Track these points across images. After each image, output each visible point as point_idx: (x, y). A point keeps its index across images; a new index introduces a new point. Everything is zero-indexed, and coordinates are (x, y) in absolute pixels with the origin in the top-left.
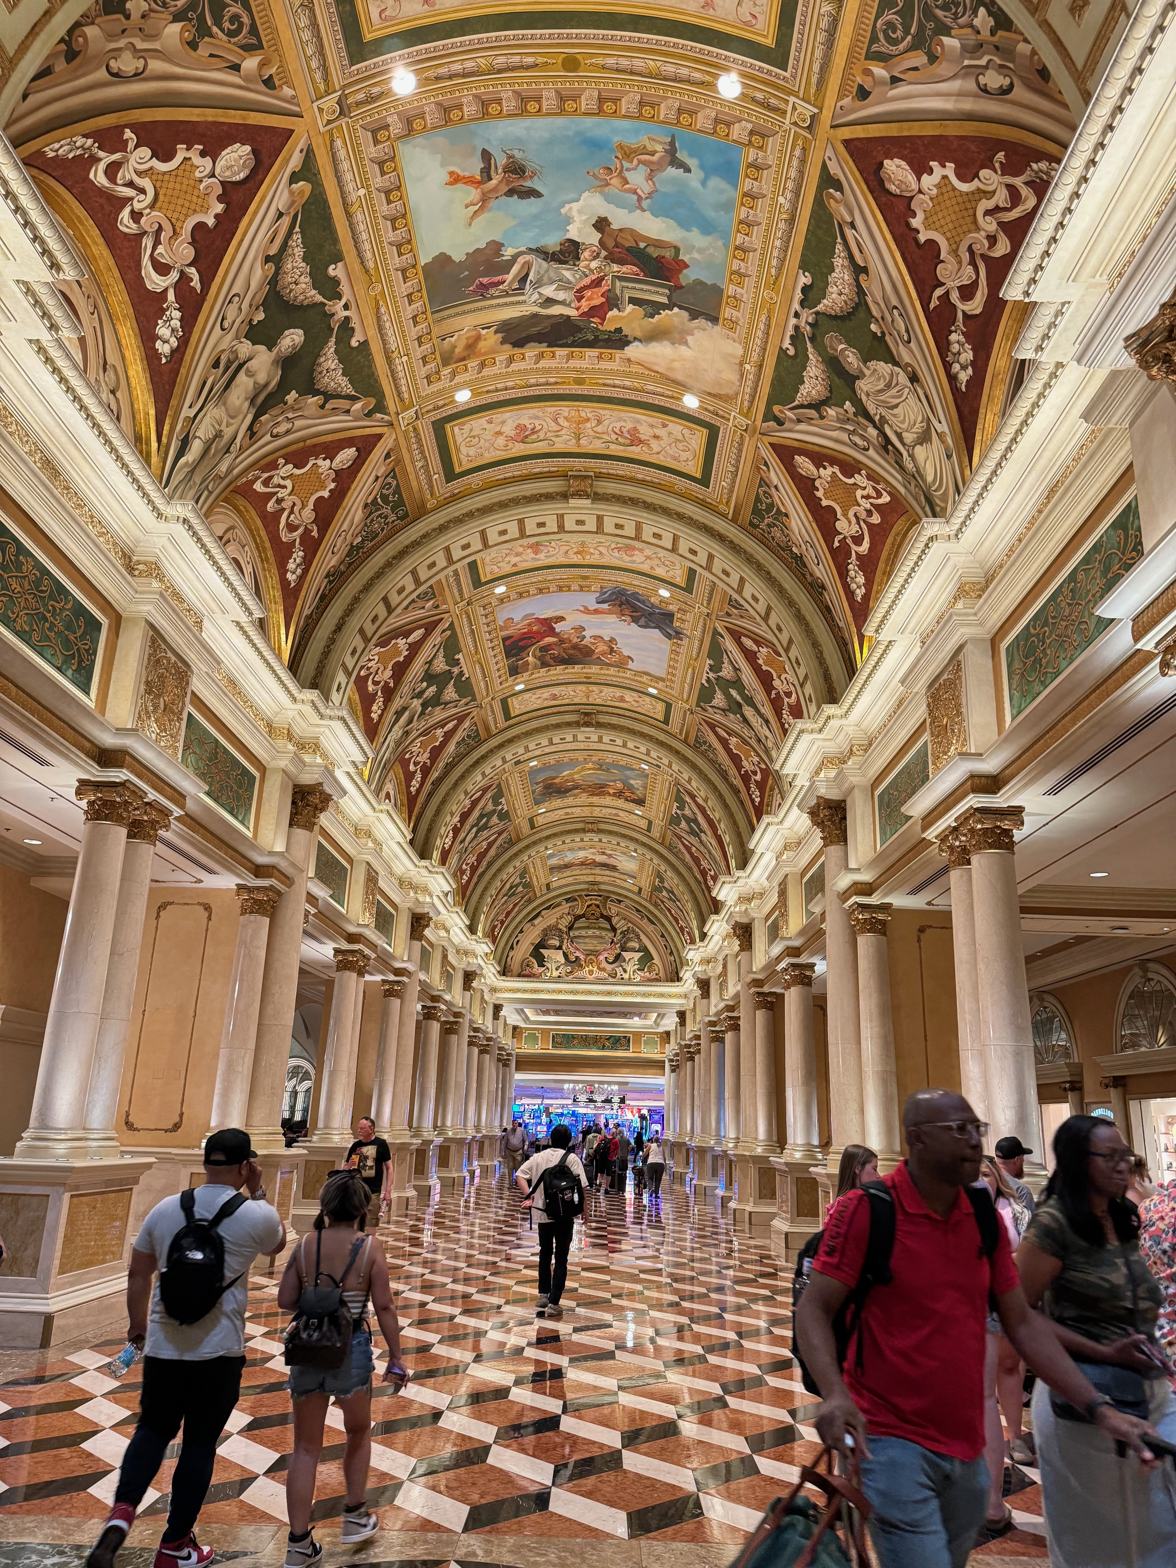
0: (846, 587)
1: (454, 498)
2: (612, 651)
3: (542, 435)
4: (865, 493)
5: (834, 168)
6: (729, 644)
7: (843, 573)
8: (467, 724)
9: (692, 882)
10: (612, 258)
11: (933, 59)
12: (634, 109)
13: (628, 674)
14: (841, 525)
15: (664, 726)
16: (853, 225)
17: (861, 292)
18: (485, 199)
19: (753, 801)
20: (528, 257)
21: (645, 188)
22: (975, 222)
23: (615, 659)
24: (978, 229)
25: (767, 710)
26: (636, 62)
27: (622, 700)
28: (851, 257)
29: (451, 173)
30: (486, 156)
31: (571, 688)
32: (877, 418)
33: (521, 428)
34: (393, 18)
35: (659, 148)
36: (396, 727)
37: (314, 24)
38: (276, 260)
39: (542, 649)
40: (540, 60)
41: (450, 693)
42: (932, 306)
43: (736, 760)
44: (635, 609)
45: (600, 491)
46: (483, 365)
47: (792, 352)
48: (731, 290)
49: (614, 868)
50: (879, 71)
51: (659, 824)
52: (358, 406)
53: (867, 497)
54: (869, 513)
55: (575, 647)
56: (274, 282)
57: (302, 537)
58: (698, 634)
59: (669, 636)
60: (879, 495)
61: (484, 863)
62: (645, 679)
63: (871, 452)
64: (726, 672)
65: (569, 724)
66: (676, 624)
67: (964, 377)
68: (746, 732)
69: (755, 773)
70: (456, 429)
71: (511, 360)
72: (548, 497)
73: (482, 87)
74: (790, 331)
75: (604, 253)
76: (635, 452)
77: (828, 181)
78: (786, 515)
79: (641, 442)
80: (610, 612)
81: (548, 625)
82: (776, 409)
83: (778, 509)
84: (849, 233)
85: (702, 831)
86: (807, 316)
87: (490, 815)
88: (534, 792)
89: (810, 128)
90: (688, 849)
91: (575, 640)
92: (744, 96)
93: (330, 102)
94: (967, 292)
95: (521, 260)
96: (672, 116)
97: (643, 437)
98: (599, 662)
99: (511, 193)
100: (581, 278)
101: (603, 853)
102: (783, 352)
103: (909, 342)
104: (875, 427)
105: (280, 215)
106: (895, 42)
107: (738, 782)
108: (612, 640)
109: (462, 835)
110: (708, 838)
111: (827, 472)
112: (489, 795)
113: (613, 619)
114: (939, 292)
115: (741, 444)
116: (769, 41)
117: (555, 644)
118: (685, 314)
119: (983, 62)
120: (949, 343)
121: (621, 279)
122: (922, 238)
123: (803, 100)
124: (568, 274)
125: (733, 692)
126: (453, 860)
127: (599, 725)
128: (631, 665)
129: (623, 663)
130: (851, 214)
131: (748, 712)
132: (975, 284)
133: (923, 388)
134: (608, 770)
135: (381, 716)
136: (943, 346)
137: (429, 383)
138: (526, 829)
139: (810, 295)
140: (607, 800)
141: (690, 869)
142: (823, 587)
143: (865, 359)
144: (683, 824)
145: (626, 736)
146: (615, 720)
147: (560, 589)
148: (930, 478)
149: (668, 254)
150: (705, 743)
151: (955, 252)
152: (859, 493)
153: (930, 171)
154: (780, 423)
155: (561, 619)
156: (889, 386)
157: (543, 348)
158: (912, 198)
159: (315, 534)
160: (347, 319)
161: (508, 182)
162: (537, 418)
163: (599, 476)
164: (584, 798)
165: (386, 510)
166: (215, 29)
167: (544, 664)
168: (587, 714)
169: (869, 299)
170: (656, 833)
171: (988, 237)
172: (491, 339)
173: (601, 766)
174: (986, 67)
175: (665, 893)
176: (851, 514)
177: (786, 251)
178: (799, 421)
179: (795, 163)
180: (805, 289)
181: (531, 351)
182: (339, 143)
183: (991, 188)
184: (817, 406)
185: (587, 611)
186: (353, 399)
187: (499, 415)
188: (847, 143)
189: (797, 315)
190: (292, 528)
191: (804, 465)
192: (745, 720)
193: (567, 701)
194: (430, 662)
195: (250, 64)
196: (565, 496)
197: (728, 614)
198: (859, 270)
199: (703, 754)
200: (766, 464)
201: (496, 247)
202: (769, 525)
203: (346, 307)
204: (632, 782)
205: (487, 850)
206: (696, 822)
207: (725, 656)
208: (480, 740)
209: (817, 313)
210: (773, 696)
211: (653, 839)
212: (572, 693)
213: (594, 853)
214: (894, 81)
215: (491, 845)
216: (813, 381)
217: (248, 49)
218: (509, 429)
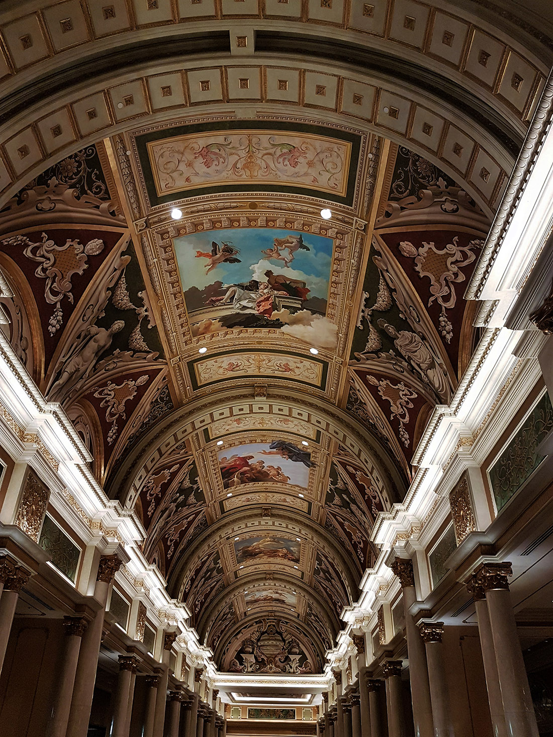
0: (399, 440)
1: (198, 398)
3: (241, 367)
4: (404, 393)
5: (376, 247)
6: (340, 469)
7: (397, 433)
8: (200, 516)
9: (328, 610)
10: (274, 288)
11: (419, 199)
12: (282, 224)
13: (288, 486)
14: (393, 408)
15: (308, 516)
16: (387, 271)
17: (393, 300)
18: (214, 263)
19: (360, 560)
20: (234, 288)
21: (289, 257)
22: (447, 267)
24: (449, 270)
25: (363, 506)
26: (282, 205)
27: (285, 501)
28: (387, 285)
29: (198, 252)
30: (214, 245)
31: (257, 494)
32: (407, 357)
33: (231, 364)
34: (171, 187)
35: (295, 240)
36: (161, 519)
37: (135, 190)
38: (113, 290)
39: (241, 474)
40: (239, 204)
41: (192, 499)
42: (429, 305)
43: (349, 535)
44: (290, 451)
45: (270, 393)
46: (213, 336)
47: (361, 328)
48: (331, 301)
49: (283, 602)
50: (395, 205)
51: (308, 574)
52: (150, 355)
53: (406, 395)
54: (407, 403)
55: (259, 472)
56: (110, 299)
57: (117, 419)
58: (323, 464)
59: (309, 466)
60: (412, 394)
61: (208, 600)
62: (297, 489)
63: (405, 373)
64: (340, 485)
65: (256, 515)
66: (312, 459)
67: (449, 337)
68: (353, 519)
69: (360, 543)
70: (199, 365)
71: (226, 334)
72: (245, 396)
73: (214, 216)
74: (360, 319)
75: (270, 286)
76: (287, 374)
77: (374, 252)
78: (365, 404)
79: (290, 370)
80: (277, 453)
81: (244, 461)
82: (356, 354)
83: (360, 401)
84: (385, 274)
85: (332, 578)
86: (368, 311)
87: (212, 570)
88: (237, 556)
89: (364, 230)
90: (325, 590)
91: (259, 468)
92: (333, 218)
93: (142, 222)
94: (446, 298)
95: (231, 289)
96: (300, 227)
97: (291, 368)
98: (272, 480)
99: (226, 261)
100: (259, 297)
101: (277, 593)
102: (357, 328)
103: (419, 321)
104: (406, 361)
105: (115, 270)
106: (402, 193)
107: (350, 548)
108: (279, 468)
109: (196, 583)
110: (336, 582)
111: (383, 383)
112: (211, 558)
113: (279, 456)
114: (432, 299)
115: (340, 370)
116: (344, 195)
117: (248, 470)
118: (310, 312)
119: (443, 199)
120: (440, 322)
121: (278, 297)
122: (422, 275)
123: (360, 218)
124: (253, 295)
125: (345, 496)
126: (191, 599)
127: (273, 515)
129: (284, 481)
130: (386, 266)
131: (353, 507)
132: (450, 295)
133: (429, 343)
134: (278, 542)
135: (153, 514)
136: (437, 323)
137: (186, 344)
138: (232, 579)
139: (369, 302)
140: (278, 560)
141: (327, 602)
142: (387, 440)
143: (398, 330)
144: (322, 574)
145: (287, 522)
146: (281, 512)
147: (251, 442)
148: (437, 385)
149: (300, 286)
150: (331, 525)
151: (438, 281)
152: (401, 393)
153: (423, 246)
154: (358, 360)
155: (252, 457)
156: (411, 342)
157: (242, 328)
158: (415, 258)
159: (124, 417)
160: (147, 316)
161: (225, 256)
162: (239, 359)
163: (270, 386)
164: (265, 559)
165: (162, 405)
166: (89, 191)
167: (243, 482)
168: (266, 509)
169: (398, 303)
170: (306, 580)
171: (454, 274)
172: (217, 324)
173: (274, 539)
174: (445, 201)
175: (313, 617)
176: (398, 403)
177: (356, 283)
178: (368, 359)
179: (358, 245)
180: (366, 300)
181: (236, 330)
182: (145, 239)
183: (454, 252)
184: (376, 352)
185: (265, 453)
186: (148, 352)
187: (220, 359)
188: (382, 236)
189: (363, 311)
190: (112, 415)
191: (372, 380)
192: (352, 512)
193: (255, 502)
194: (182, 483)
195: (104, 205)
196: (253, 396)
197: (339, 454)
198: (391, 291)
199: (330, 532)
200: (353, 380)
201: (219, 284)
202: (356, 409)
203: (146, 311)
204: (292, 549)
205: (210, 592)
206: (328, 572)
207: (339, 476)
208: (207, 525)
209: (373, 310)
210: (366, 498)
211: (305, 584)
212: (258, 497)
213: (271, 593)
214: (402, 209)
215: (212, 589)
216: (373, 341)
217: (104, 199)
218: (225, 365)
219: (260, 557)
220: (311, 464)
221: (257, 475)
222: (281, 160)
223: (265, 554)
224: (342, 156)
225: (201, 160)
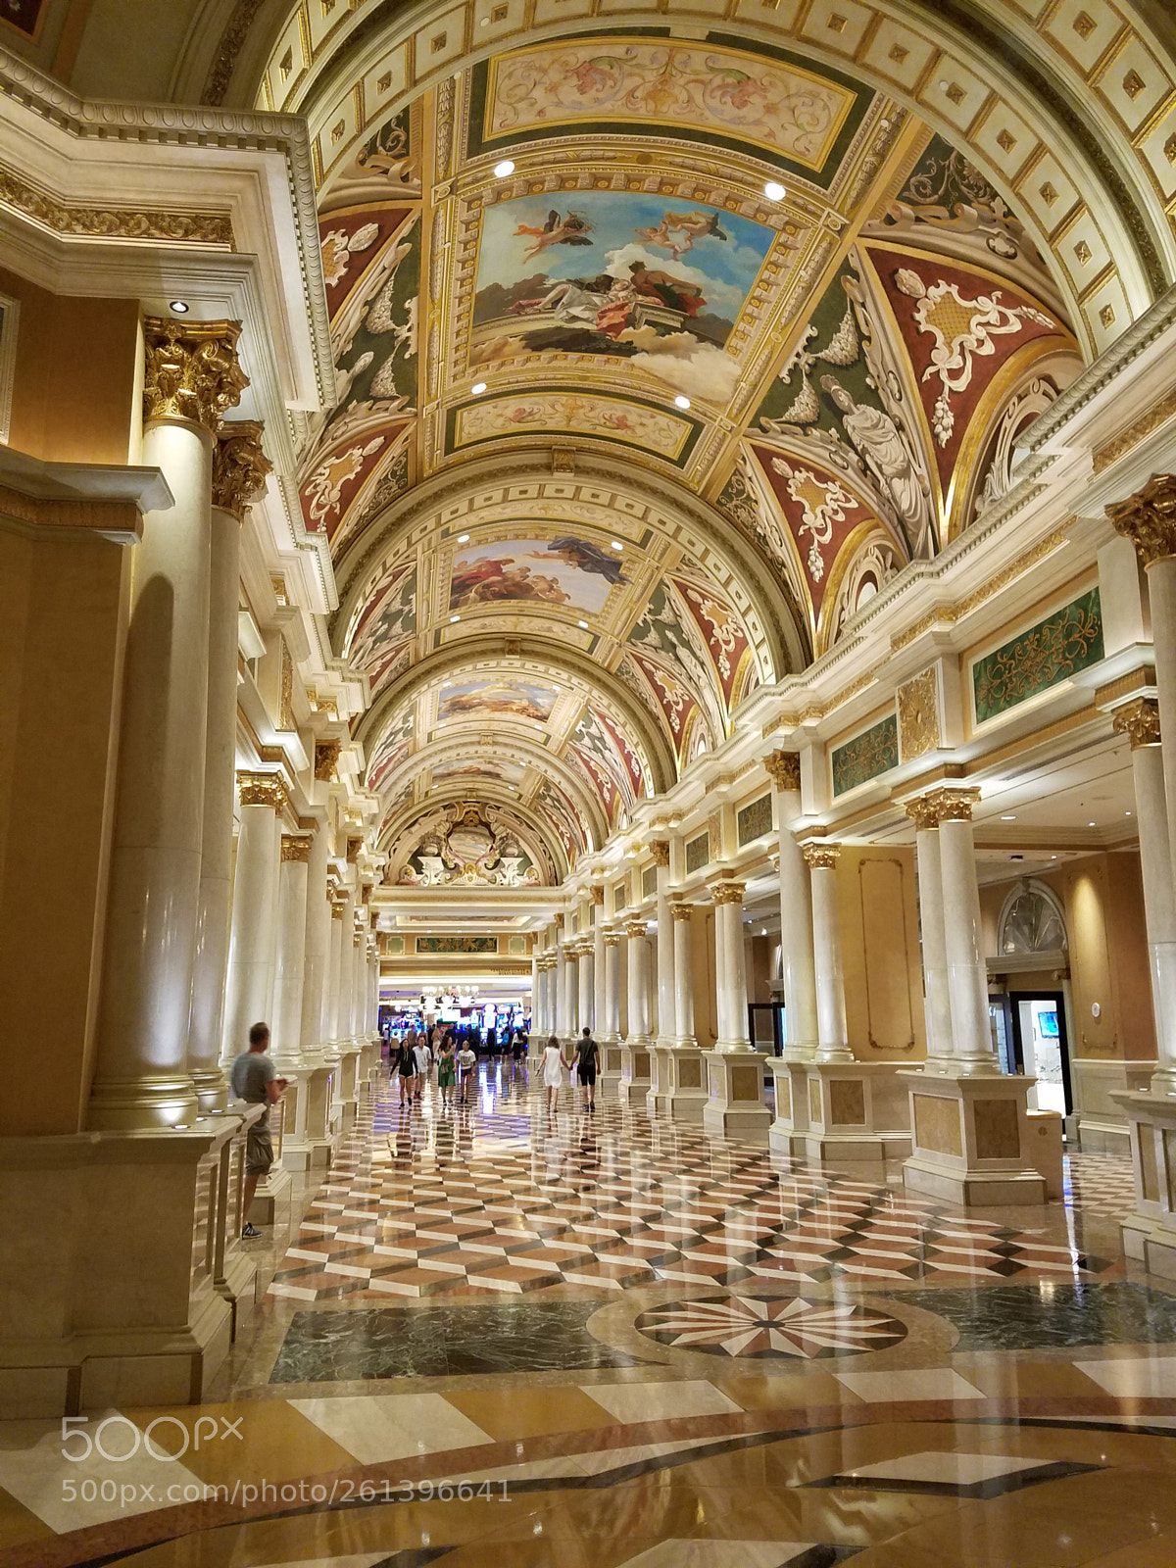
0: (807, 569)
1: (447, 468)
2: (551, 588)
3: (537, 417)
4: (835, 497)
5: (854, 263)
6: (674, 593)
7: (805, 557)
9: (586, 792)
10: (639, 291)
11: (953, 216)
12: (688, 192)
13: (562, 609)
14: (808, 518)
15: (586, 655)
16: (863, 305)
17: (861, 352)
18: (542, 245)
19: (673, 728)
20: (565, 286)
21: (685, 245)
22: (969, 327)
23: (552, 595)
24: (970, 333)
25: (705, 655)
26: (698, 162)
27: (550, 629)
28: (857, 326)
29: (520, 227)
30: (553, 215)
31: (502, 619)
32: (859, 448)
33: (521, 411)
34: (508, 125)
35: (703, 220)
37: (450, 134)
38: (370, 304)
39: (485, 587)
40: (619, 154)
41: (397, 628)
42: (924, 379)
43: (660, 691)
44: (584, 555)
45: (581, 464)
46: (503, 364)
47: (787, 380)
48: (741, 326)
49: (498, 776)
50: (906, 209)
51: (557, 738)
52: (396, 403)
53: (836, 500)
54: (836, 512)
55: (517, 584)
56: (364, 320)
57: (327, 514)
58: (643, 582)
59: (612, 581)
60: (848, 500)
62: (578, 614)
63: (850, 471)
64: (666, 616)
65: (494, 651)
66: (622, 571)
67: (945, 436)
68: (675, 669)
69: (677, 704)
70: (465, 414)
71: (528, 360)
72: (534, 468)
73: (564, 170)
74: (790, 365)
75: (633, 287)
76: (619, 434)
77: (846, 268)
78: (756, 502)
79: (627, 426)
80: (558, 557)
81: (496, 567)
82: (763, 420)
83: (749, 495)
84: (859, 309)
86: (808, 358)
88: (440, 709)
89: (839, 232)
90: (587, 763)
91: (518, 579)
92: (786, 199)
93: (446, 185)
94: (955, 374)
95: (559, 288)
96: (720, 201)
97: (629, 424)
98: (537, 598)
99: (565, 241)
100: (607, 303)
101: (490, 763)
102: (779, 380)
103: (900, 400)
104: (857, 453)
105: (385, 269)
106: (925, 196)
107: (659, 711)
108: (555, 580)
111: (801, 476)
113: (561, 562)
114: (931, 369)
115: (722, 440)
116: (818, 168)
117: (498, 582)
118: (695, 338)
119: (995, 231)
120: (935, 409)
121: (642, 306)
122: (923, 328)
123: (838, 211)
124: (596, 300)
125: (670, 635)
127: (523, 652)
128: (567, 601)
129: (558, 600)
130: (864, 296)
131: (682, 652)
132: (961, 370)
133: (907, 437)
134: (517, 689)
136: (930, 410)
137: (455, 378)
139: (812, 344)
140: (509, 716)
141: (585, 781)
142: (783, 565)
143: (858, 400)
144: (587, 741)
146: (538, 648)
147: (517, 537)
148: (905, 506)
149: (691, 293)
150: (628, 673)
151: (949, 344)
152: (829, 496)
153: (938, 286)
154: (765, 430)
155: (512, 561)
156: (875, 427)
157: (559, 352)
158: (918, 299)
159: (337, 511)
160: (408, 338)
161: (566, 233)
162: (536, 403)
163: (580, 450)
164: (486, 713)
165: (392, 483)
166: (381, 148)
167: (483, 599)
168: (511, 642)
169: (868, 361)
170: (552, 746)
171: (978, 340)
172: (516, 344)
173: (511, 686)
174: (997, 235)
175: (548, 800)
176: (818, 511)
177: (798, 309)
178: (783, 433)
179: (820, 251)
180: (810, 339)
181: (546, 355)
182: (442, 212)
183: (986, 310)
184: (804, 426)
185: (537, 555)
186: (393, 398)
187: (502, 402)
188: (870, 250)
189: (798, 355)
190: (320, 507)
191: (781, 467)
192: (678, 659)
193: (495, 630)
194: (389, 605)
195: (396, 167)
196: (549, 468)
197: (678, 570)
198: (861, 337)
199: (624, 683)
200: (744, 459)
201: (541, 278)
202: (736, 506)
203: (409, 330)
204: (539, 700)
206: (601, 739)
207: (667, 604)
209: (817, 358)
210: (712, 642)
211: (549, 752)
212: (504, 623)
213: (480, 763)
214: (918, 220)
216: (804, 405)
217: (397, 157)
218: (510, 413)
219: (478, 711)
220: (617, 579)
221: (512, 588)
222: (718, 93)
223: (488, 706)
224: (834, 110)
225: (574, 81)
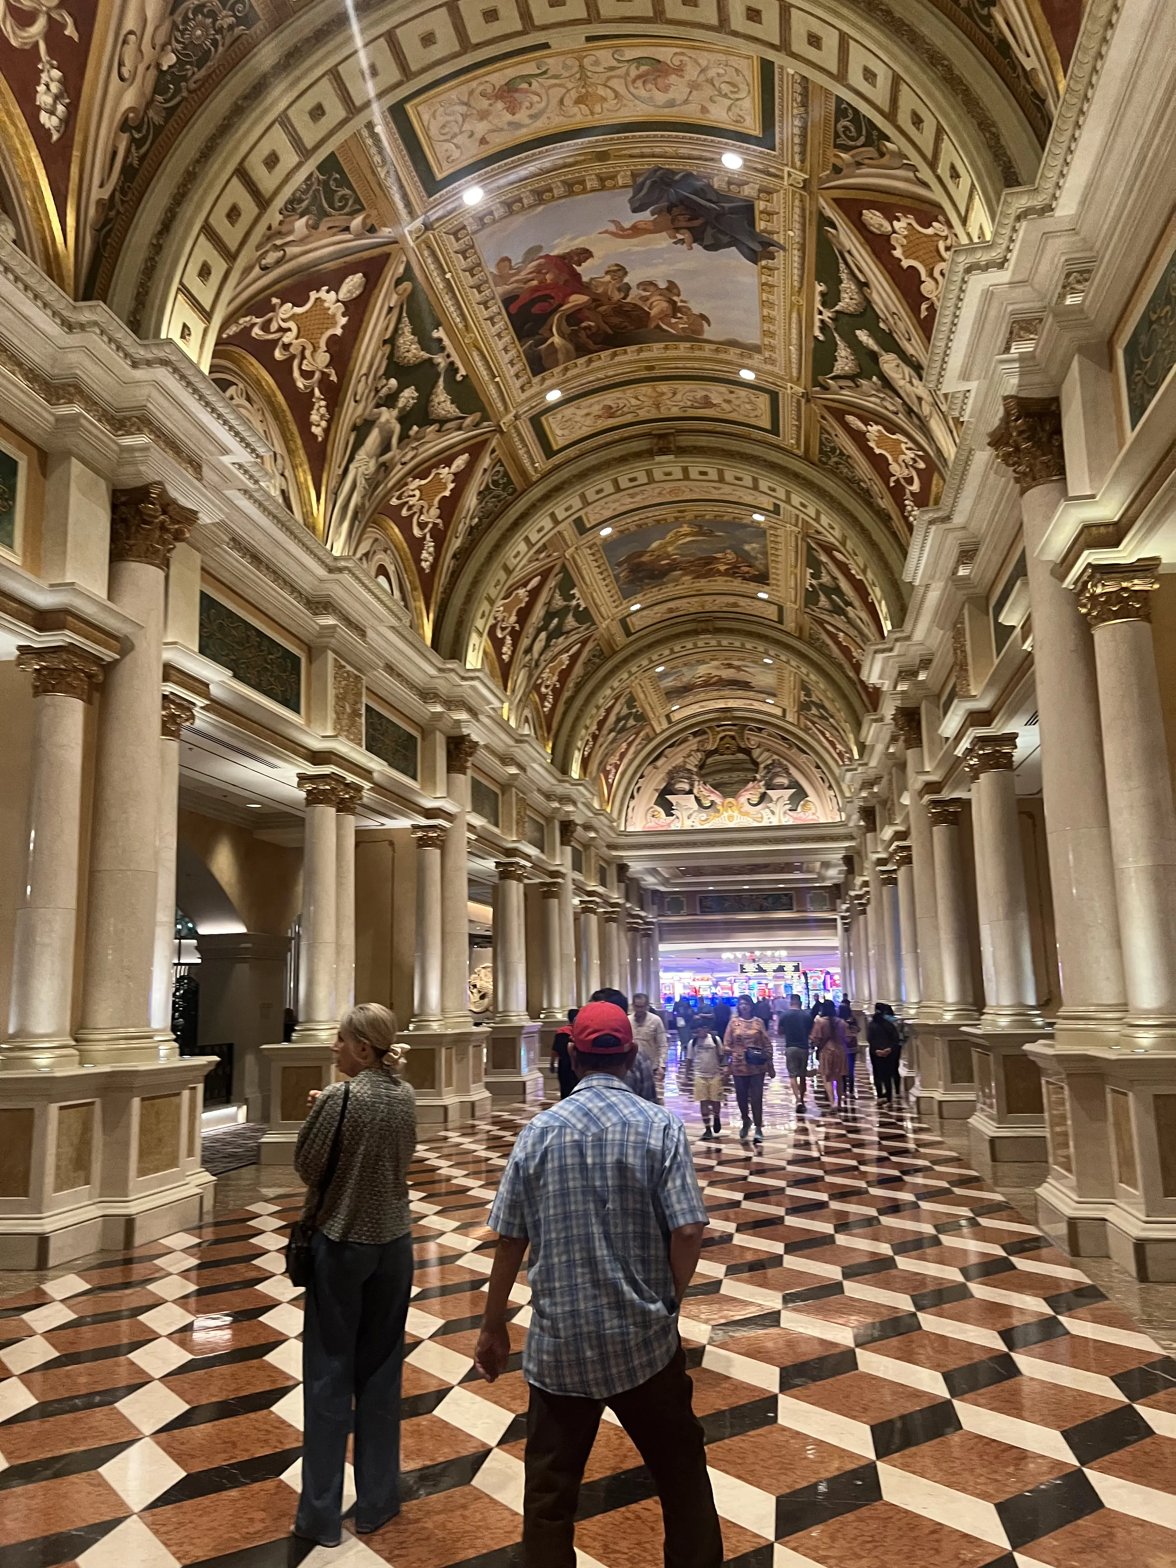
2: (675, 309)
6: (844, 233)
8: (486, 461)
9: (843, 683)
13: (707, 351)
15: (771, 438)
23: (681, 324)
27: (707, 403)
31: (630, 391)
36: (361, 454)
41: (443, 402)
43: (880, 465)
49: (745, 686)
51: (791, 608)
55: (620, 309)
57: (47, 37)
58: (795, 234)
62: (732, 354)
64: (848, 298)
65: (638, 455)
66: (761, 225)
68: (889, 406)
69: (910, 481)
80: (656, 228)
85: (849, 604)
87: (562, 613)
88: (617, 578)
90: (834, 637)
98: (661, 336)
101: (730, 666)
107: (886, 503)
108: (672, 287)
109: (525, 643)
110: (858, 613)
112: (552, 583)
113: (662, 241)
125: (863, 336)
126: (520, 678)
127: (681, 451)
128: (709, 333)
129: (694, 332)
131: (889, 363)
134: (710, 533)
135: (327, 431)
138: (620, 639)
140: (720, 583)
141: (840, 667)
144: (823, 601)
145: (721, 463)
146: (703, 441)
147: (569, 186)
150: (833, 449)
155: (585, 254)
159: (71, 31)
164: (687, 583)
167: (581, 350)
168: (660, 436)
170: (790, 623)
173: (702, 528)
175: (814, 711)
185: (622, 233)
192: (886, 382)
193: (629, 418)
194: (391, 341)
197: (837, 170)
199: (834, 472)
204: (747, 547)
205: (571, 667)
206: (838, 591)
207: (842, 266)
208: (515, 490)
210: (924, 313)
211: (788, 634)
212: (634, 402)
213: (717, 668)
215: (574, 659)
219: (676, 580)
220: (757, 247)
221: (616, 320)
223: (686, 571)
